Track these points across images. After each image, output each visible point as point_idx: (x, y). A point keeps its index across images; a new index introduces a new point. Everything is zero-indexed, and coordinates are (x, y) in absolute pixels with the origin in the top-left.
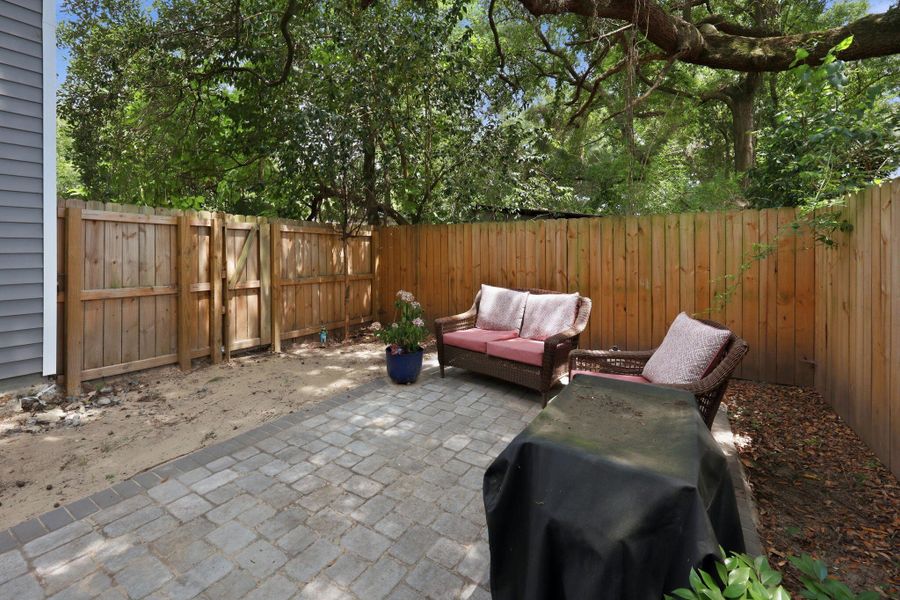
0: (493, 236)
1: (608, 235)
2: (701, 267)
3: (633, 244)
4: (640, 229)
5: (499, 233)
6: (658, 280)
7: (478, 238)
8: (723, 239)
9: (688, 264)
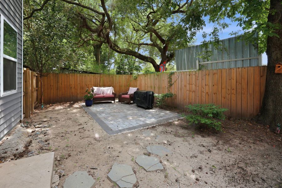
0: (83, 77)
1: (107, 77)
2: (120, 82)
3: (111, 79)
4: (112, 77)
5: (85, 76)
6: (114, 85)
7: (79, 77)
8: (122, 78)
9: (118, 82)
